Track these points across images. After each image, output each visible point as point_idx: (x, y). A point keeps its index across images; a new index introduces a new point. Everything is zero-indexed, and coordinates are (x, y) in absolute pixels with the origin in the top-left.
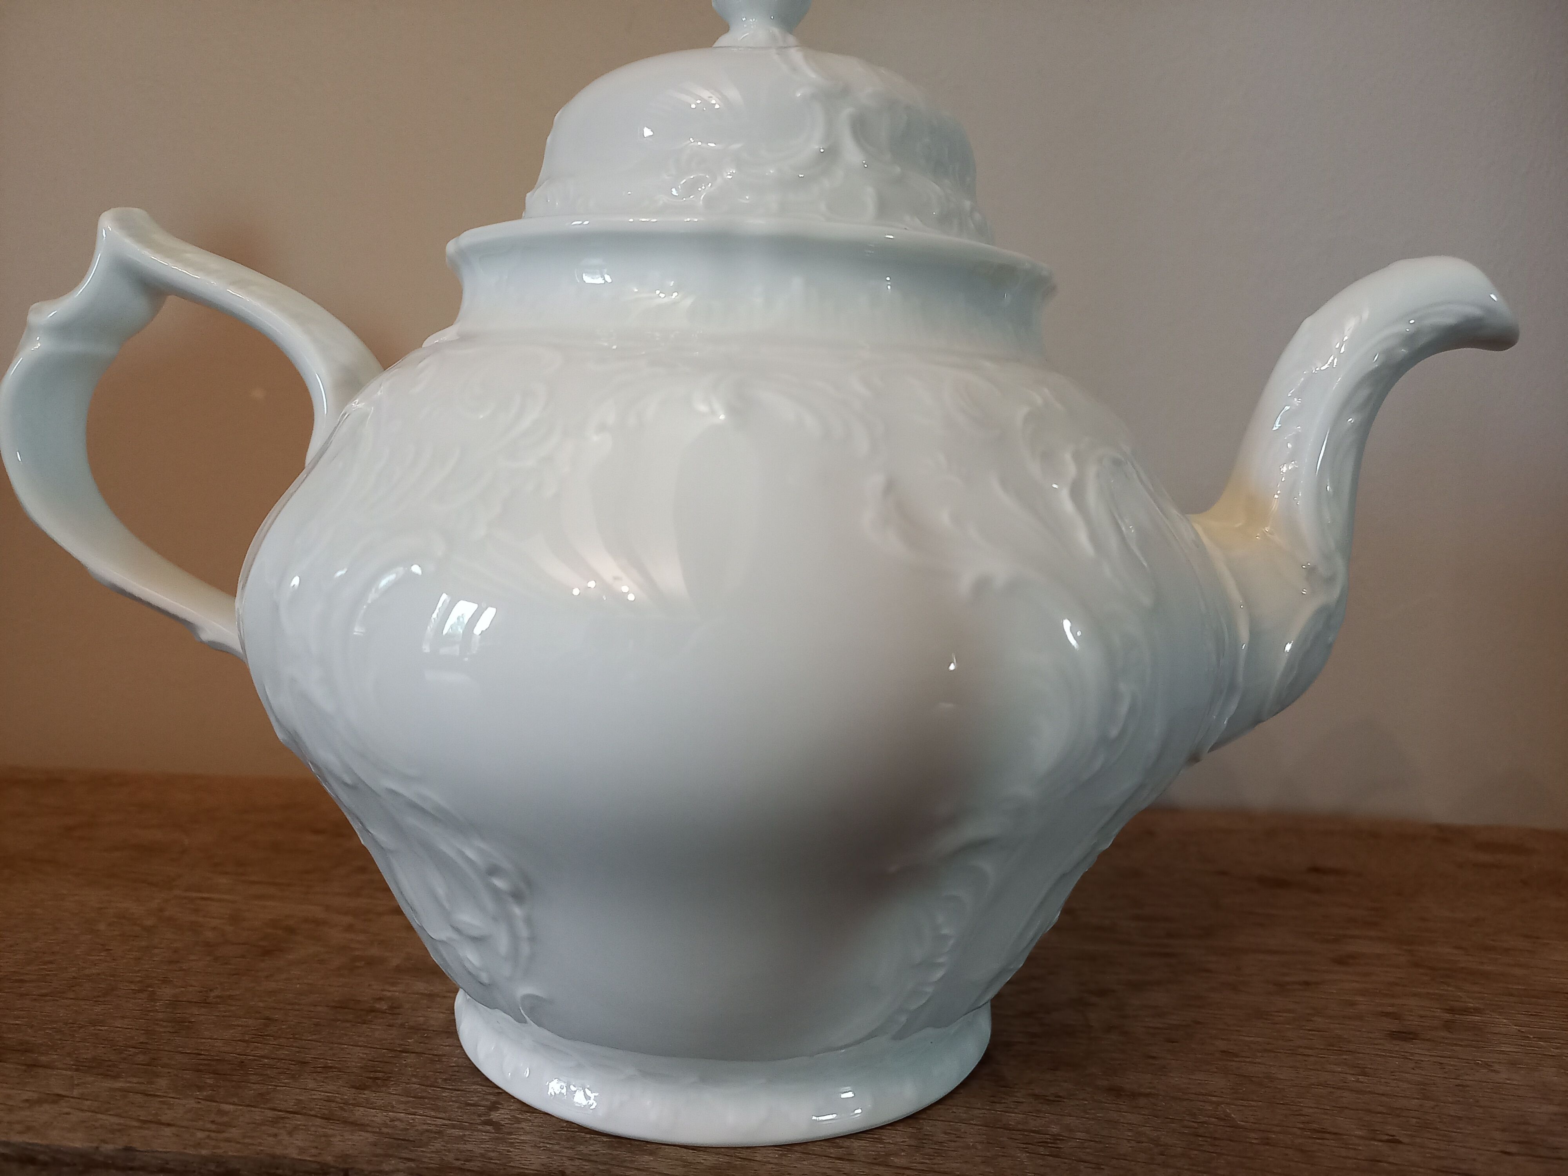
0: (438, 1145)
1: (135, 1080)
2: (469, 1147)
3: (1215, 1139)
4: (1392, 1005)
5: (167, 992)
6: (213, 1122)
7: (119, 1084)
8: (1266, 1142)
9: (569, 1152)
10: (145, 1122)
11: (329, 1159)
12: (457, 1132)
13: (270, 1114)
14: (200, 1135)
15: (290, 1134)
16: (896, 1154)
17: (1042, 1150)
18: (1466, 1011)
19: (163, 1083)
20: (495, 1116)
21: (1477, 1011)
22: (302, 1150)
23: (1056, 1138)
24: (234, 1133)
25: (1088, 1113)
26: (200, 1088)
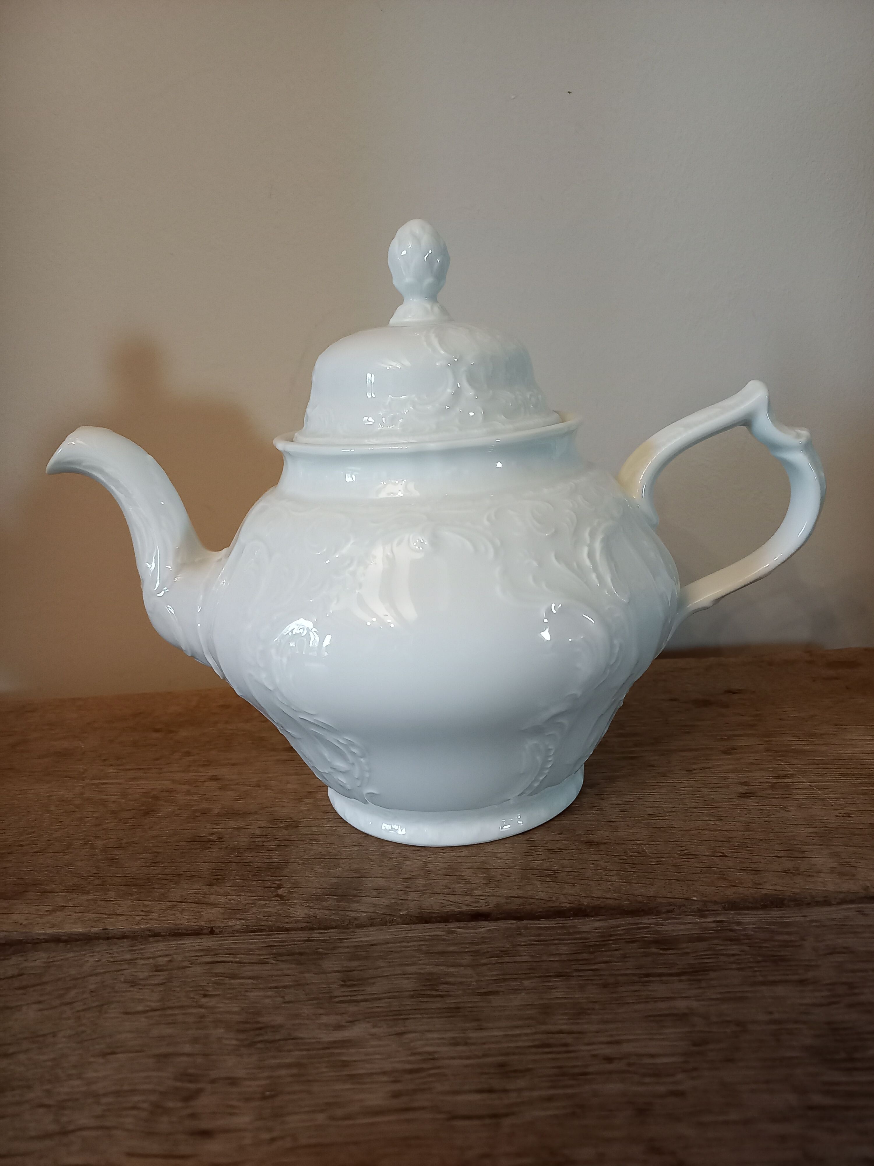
0: (254, 910)
1: (98, 894)
2: (269, 909)
3: (634, 864)
4: (747, 777)
5: (99, 843)
6: (142, 911)
7: (90, 897)
8: (660, 863)
9: (317, 906)
10: (109, 915)
11: (203, 923)
12: (263, 903)
13: (170, 904)
14: (138, 918)
15: (181, 913)
16: (476, 889)
17: (548, 879)
18: (786, 776)
19: (112, 894)
20: (280, 892)
21: (792, 775)
22: (189, 920)
23: (556, 872)
24: (154, 915)
25: (574, 857)
26: (131, 895)
